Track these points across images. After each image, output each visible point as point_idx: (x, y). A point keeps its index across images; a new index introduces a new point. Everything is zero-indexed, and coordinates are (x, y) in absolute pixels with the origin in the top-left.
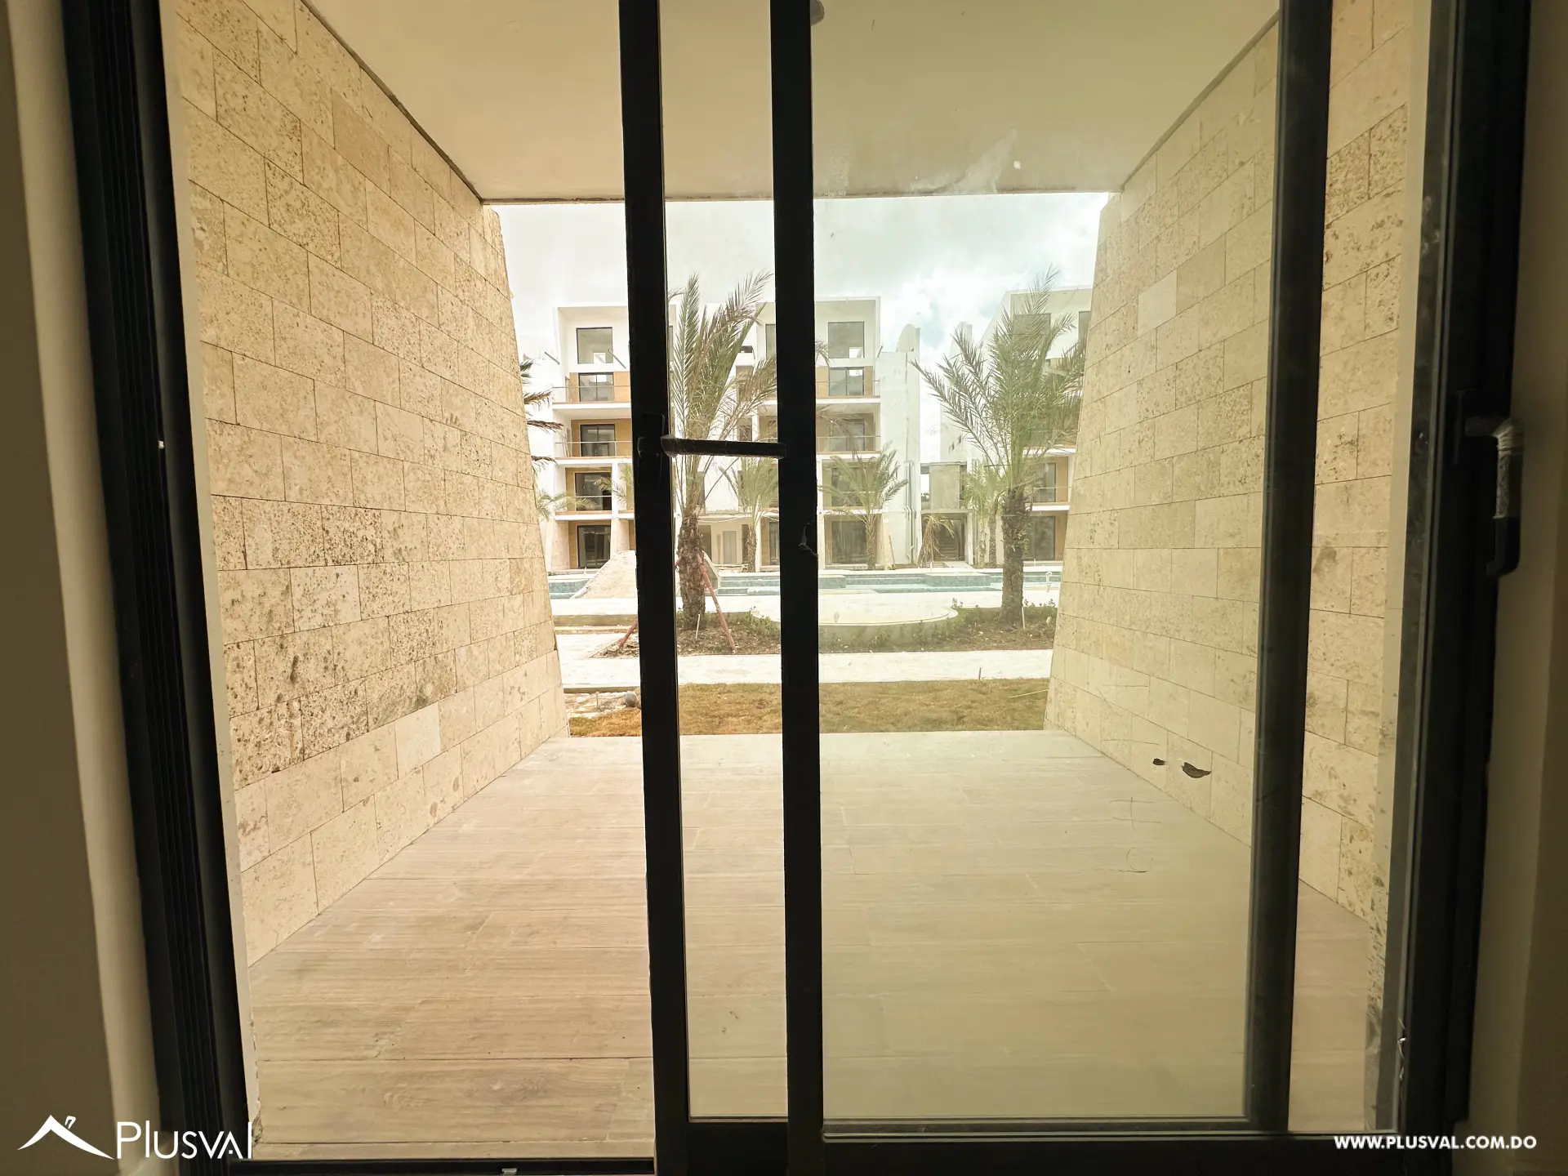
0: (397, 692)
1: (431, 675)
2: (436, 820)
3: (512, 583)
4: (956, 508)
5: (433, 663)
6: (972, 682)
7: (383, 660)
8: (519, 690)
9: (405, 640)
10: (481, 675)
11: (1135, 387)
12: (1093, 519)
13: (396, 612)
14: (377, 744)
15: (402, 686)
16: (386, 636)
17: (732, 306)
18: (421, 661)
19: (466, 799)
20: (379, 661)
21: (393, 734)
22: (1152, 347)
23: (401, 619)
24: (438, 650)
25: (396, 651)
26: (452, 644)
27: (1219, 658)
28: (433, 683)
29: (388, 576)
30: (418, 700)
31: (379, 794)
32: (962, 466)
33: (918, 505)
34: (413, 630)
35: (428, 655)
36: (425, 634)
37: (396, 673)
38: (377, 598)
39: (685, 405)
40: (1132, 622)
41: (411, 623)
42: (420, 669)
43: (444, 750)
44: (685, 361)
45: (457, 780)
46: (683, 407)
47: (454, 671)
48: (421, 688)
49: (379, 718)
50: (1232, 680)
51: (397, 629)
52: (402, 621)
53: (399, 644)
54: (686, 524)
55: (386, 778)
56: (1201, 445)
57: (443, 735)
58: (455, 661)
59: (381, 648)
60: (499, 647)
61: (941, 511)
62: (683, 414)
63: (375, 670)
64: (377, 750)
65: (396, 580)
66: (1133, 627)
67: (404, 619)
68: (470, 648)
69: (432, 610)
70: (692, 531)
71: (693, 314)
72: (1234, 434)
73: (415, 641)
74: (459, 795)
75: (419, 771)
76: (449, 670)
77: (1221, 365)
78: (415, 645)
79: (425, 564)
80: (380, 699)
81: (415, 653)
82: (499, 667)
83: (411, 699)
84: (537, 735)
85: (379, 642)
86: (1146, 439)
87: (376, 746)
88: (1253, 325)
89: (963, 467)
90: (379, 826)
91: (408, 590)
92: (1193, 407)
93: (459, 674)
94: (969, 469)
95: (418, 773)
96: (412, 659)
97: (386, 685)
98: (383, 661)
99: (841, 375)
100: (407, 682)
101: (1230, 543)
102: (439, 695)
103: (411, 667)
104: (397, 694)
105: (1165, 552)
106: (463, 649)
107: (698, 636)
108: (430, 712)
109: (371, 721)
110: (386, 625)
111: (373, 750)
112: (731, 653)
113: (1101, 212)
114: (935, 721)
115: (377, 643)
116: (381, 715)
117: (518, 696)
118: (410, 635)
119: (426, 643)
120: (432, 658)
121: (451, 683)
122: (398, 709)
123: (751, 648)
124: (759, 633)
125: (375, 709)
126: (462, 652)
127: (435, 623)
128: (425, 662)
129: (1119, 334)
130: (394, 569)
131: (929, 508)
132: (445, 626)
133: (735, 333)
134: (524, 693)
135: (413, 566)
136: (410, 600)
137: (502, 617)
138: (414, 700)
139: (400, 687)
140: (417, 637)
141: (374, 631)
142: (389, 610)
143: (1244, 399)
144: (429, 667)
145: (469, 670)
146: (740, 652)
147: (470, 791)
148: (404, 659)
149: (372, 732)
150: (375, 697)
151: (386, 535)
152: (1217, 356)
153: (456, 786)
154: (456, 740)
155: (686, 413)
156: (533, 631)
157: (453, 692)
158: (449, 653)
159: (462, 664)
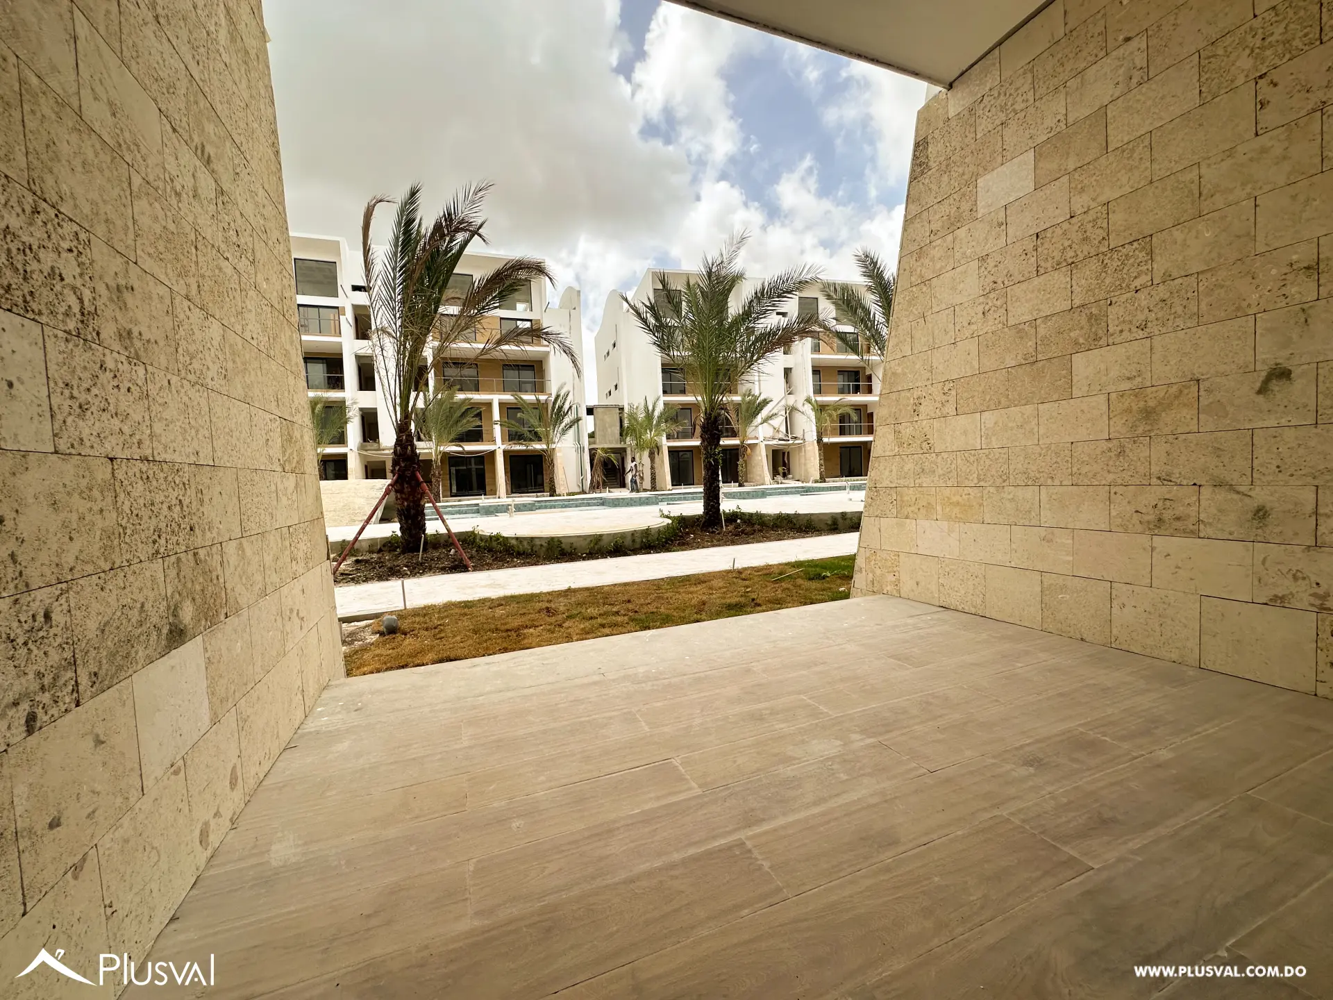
0: (135, 615)
1: (189, 585)
2: (209, 852)
3: (284, 453)
4: (617, 443)
5: (192, 564)
6: (728, 572)
7: (105, 548)
8: (298, 614)
9: (145, 513)
10: (256, 588)
11: (975, 264)
12: (916, 393)
13: (127, 454)
14: (100, 730)
15: (143, 605)
16: (109, 500)
17: (449, 214)
18: (173, 559)
19: (248, 798)
20: (95, 550)
21: (129, 703)
22: (1000, 225)
23: (136, 470)
24: (199, 542)
25: (129, 532)
26: (218, 534)
27: (1115, 493)
28: (194, 599)
29: (109, 375)
30: (171, 631)
31: (106, 842)
32: (620, 409)
33: (585, 441)
34: (159, 497)
35: (184, 548)
36: (178, 508)
37: (131, 579)
38: (88, 413)
39: (398, 315)
40: (979, 480)
41: (154, 483)
42: (172, 573)
43: (215, 721)
44: (398, 269)
45: (234, 768)
46: (395, 317)
47: (221, 580)
48: (175, 609)
49: (102, 673)
50: (1137, 512)
51: (129, 488)
52: (138, 475)
53: (135, 520)
54: (401, 441)
55: (119, 800)
56: (1077, 302)
57: (212, 693)
58: (222, 563)
59: (100, 524)
60: (275, 548)
61: (606, 446)
62: (395, 324)
63: (89, 569)
64: (99, 742)
65: (124, 390)
66: (982, 484)
67: (141, 472)
68: (241, 544)
69: (186, 468)
70: (409, 447)
71: (410, 222)
72: (1128, 286)
73: (162, 517)
74: (237, 796)
75: (179, 769)
76: (214, 577)
77: (1105, 225)
78: (162, 525)
79: (174, 380)
80: (103, 631)
81: (163, 541)
82: (275, 578)
83: (159, 630)
84: (319, 679)
85: (96, 508)
86: (993, 308)
87: (97, 736)
88: (1151, 182)
89: (622, 409)
90: (109, 911)
91: (147, 418)
92: (1064, 269)
93: (229, 586)
94: (626, 410)
95: (176, 773)
96: (157, 552)
97: (112, 600)
98: (106, 550)
99: (511, 325)
100: (151, 595)
101: (1126, 385)
102: (203, 622)
103: (158, 565)
104: (134, 620)
105: (1029, 409)
106: (233, 544)
107: (422, 558)
108: (191, 651)
109: (84, 681)
110: (109, 476)
111: (92, 744)
112: (468, 571)
113: (919, 112)
114: (736, 605)
115: (90, 510)
116: (105, 667)
117: (296, 621)
118: (152, 504)
119: (179, 526)
120: (191, 553)
121: (218, 601)
122: (137, 653)
123: (487, 564)
124: (490, 550)
125: (93, 653)
126: (231, 548)
127: (191, 492)
128: (179, 560)
129: (949, 219)
130: (120, 365)
131: (594, 443)
132: (206, 499)
133: (454, 243)
134: (302, 619)
135: (153, 374)
136: (151, 436)
137: (275, 503)
138: (165, 631)
139: (139, 605)
140: (165, 511)
141: (84, 483)
142: (111, 446)
143: (1140, 251)
144: (186, 571)
145: (241, 578)
146: (475, 569)
147: (252, 783)
148: (145, 551)
149: (88, 706)
150: (92, 625)
151: (101, 289)
152: (1097, 218)
153: (233, 784)
154: (230, 700)
155: (399, 323)
156: (308, 530)
157: (222, 617)
158: (214, 549)
159: (232, 568)
